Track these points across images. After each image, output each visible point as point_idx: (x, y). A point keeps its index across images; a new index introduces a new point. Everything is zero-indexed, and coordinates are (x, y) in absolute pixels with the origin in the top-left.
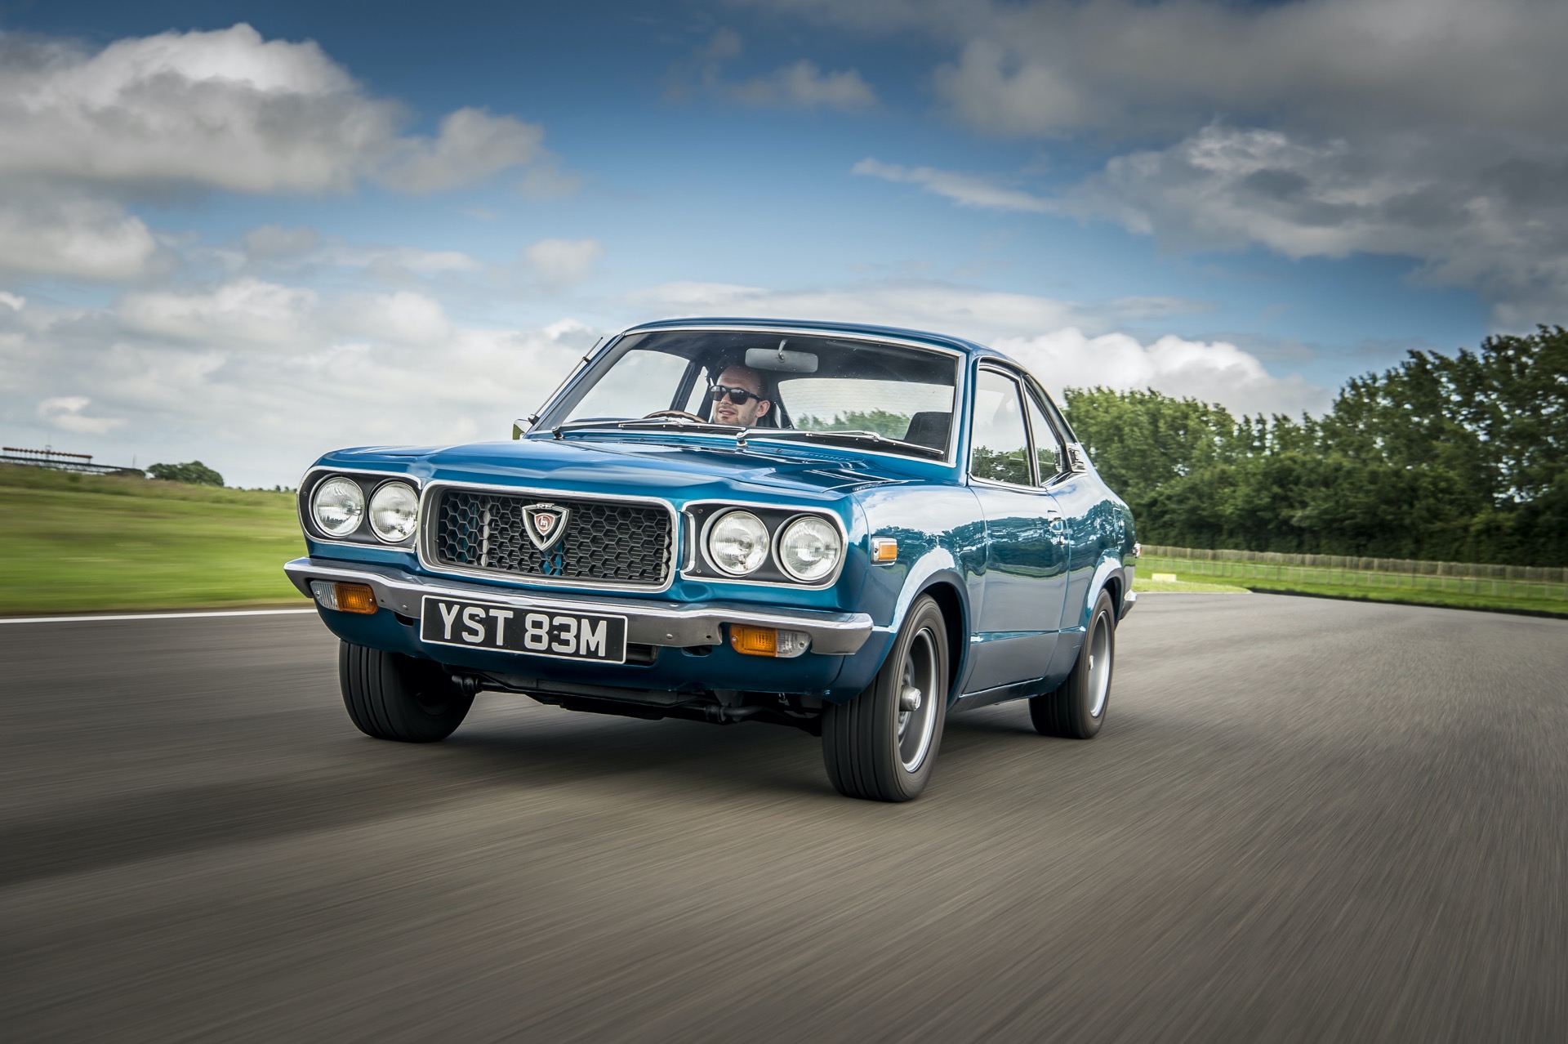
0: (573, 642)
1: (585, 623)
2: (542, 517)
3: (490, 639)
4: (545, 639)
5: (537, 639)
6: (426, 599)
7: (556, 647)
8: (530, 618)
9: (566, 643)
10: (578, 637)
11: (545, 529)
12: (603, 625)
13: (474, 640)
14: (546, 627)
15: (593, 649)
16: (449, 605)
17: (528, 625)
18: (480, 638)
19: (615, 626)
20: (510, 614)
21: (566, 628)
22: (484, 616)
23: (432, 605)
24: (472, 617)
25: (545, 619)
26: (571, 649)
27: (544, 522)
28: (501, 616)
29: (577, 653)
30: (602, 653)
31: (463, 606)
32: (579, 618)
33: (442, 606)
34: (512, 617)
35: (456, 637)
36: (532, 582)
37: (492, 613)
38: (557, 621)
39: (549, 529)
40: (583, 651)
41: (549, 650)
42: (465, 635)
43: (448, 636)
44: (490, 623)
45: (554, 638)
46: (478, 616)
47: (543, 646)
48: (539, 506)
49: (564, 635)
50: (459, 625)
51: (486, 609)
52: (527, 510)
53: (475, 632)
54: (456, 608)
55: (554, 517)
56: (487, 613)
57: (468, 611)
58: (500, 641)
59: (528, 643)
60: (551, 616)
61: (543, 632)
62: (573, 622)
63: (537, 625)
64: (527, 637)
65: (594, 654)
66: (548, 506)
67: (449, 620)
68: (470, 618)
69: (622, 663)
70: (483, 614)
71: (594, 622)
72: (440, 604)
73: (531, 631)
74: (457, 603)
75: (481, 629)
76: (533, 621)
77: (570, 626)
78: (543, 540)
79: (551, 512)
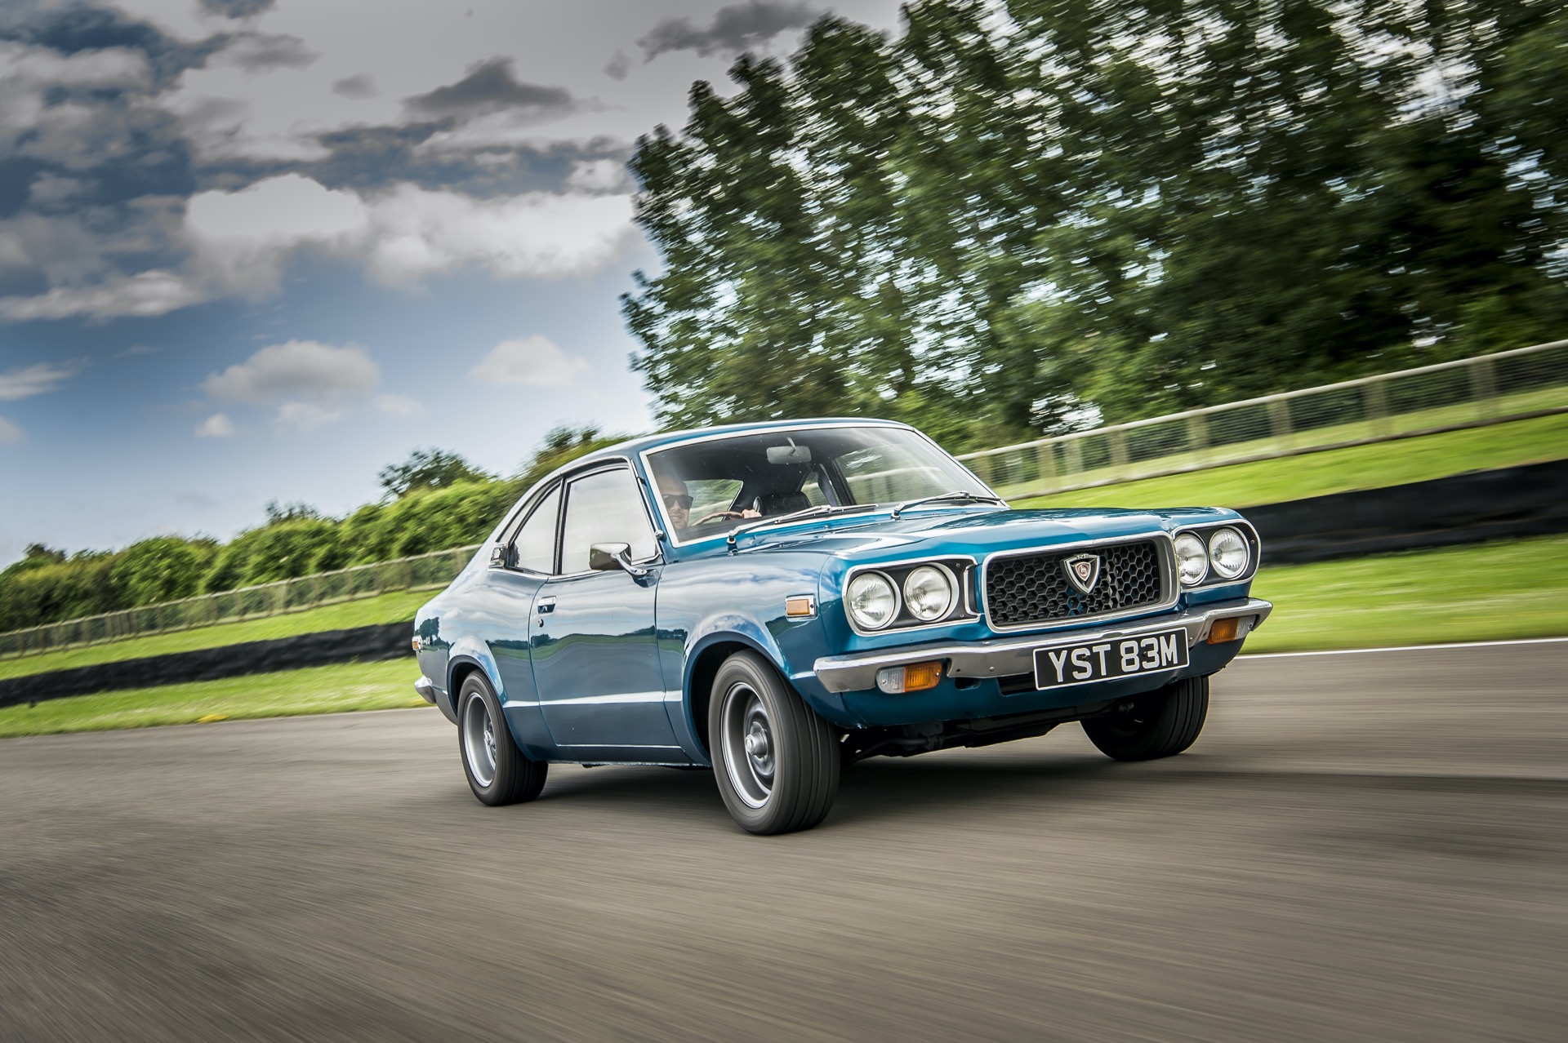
0: (1157, 657)
1: (1162, 639)
2: (1081, 566)
4: (1137, 660)
5: (1130, 662)
6: (1036, 652)
7: (1146, 665)
8: (1123, 646)
9: (1152, 659)
10: (1159, 653)
11: (1085, 575)
12: (1173, 637)
13: (1083, 677)
14: (1136, 651)
15: (1170, 660)
16: (1058, 653)
17: (1123, 652)
18: (1089, 673)
19: (1180, 635)
20: (1108, 647)
21: (1150, 647)
23: (1043, 657)
24: (1079, 657)
25: (1134, 644)
26: (1156, 664)
27: (1083, 569)
28: (1101, 650)
29: (1160, 666)
30: (1175, 662)
31: (1070, 650)
32: (1157, 637)
33: (1052, 655)
34: (1109, 649)
35: (1068, 677)
36: (1102, 618)
37: (1095, 649)
38: (1144, 643)
39: (1088, 574)
40: (1164, 664)
41: (1141, 669)
42: (1076, 675)
43: (1060, 679)
44: (1094, 659)
45: (1143, 656)
46: (1084, 655)
47: (1136, 666)
48: (1079, 557)
49: (1150, 654)
50: (1069, 668)
51: (1089, 647)
52: (1066, 564)
53: (1084, 670)
54: (1064, 654)
55: (1089, 563)
56: (1091, 650)
57: (1075, 653)
58: (1104, 673)
59: (1125, 668)
60: (1139, 640)
61: (1134, 655)
62: (1154, 641)
63: (1129, 650)
64: (1123, 663)
65: (1170, 664)
66: (1085, 556)
67: (1059, 665)
68: (1078, 659)
69: (1187, 665)
70: (1088, 653)
71: (1167, 636)
72: (1050, 654)
73: (1125, 657)
74: (1064, 649)
75: (1087, 665)
76: (1126, 649)
77: (1153, 645)
78: (1087, 583)
79: (1087, 560)
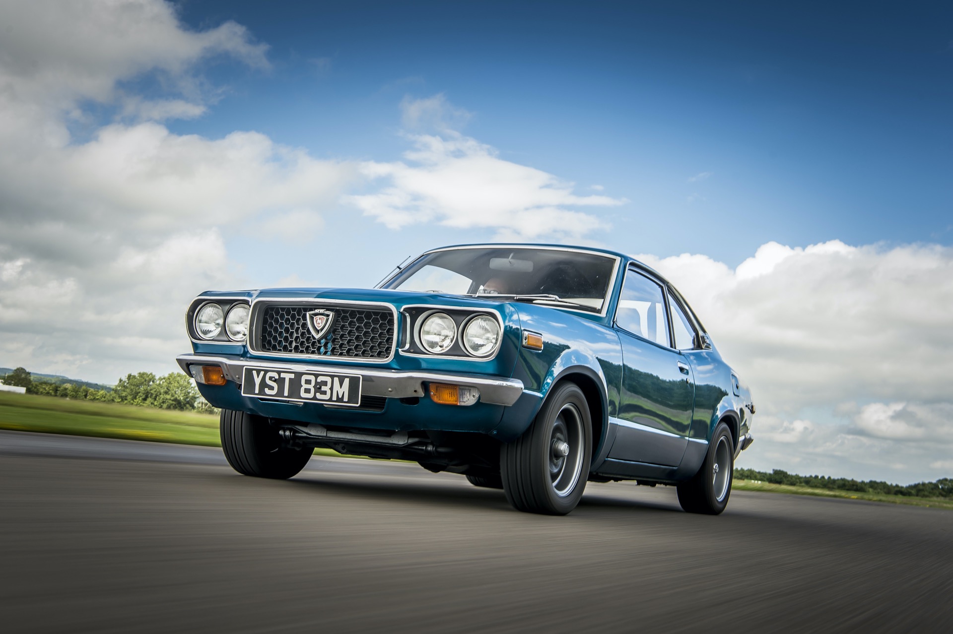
0: (329, 392)
1: (336, 380)
2: (318, 318)
3: (280, 392)
4: (313, 390)
5: (307, 391)
6: (246, 368)
7: (319, 396)
8: (304, 378)
9: (325, 393)
10: (331, 389)
11: (319, 325)
12: (347, 381)
13: (271, 393)
14: (313, 383)
15: (340, 397)
16: (258, 372)
17: (303, 382)
18: (274, 392)
19: (354, 381)
20: (292, 376)
21: (325, 383)
23: (249, 371)
24: (271, 378)
25: (312, 378)
26: (327, 397)
27: (319, 321)
28: (288, 377)
29: (330, 400)
30: (346, 399)
31: (266, 372)
32: (332, 377)
33: (254, 373)
35: (262, 391)
36: (310, 358)
37: (283, 375)
38: (320, 379)
40: (334, 398)
41: (315, 398)
42: (267, 391)
43: (257, 391)
44: (280, 382)
45: (318, 389)
46: (274, 377)
47: (311, 395)
48: (317, 311)
49: (324, 388)
50: (263, 385)
51: (279, 373)
52: (310, 314)
53: (272, 388)
54: (262, 373)
55: (325, 318)
56: (279, 375)
57: (269, 374)
58: (286, 394)
59: (303, 394)
60: (316, 376)
61: (311, 387)
62: (329, 379)
63: (308, 382)
64: (302, 390)
65: (340, 400)
66: (322, 311)
67: (258, 381)
68: (269, 379)
69: (357, 405)
71: (341, 379)
72: (253, 371)
73: (305, 386)
74: (263, 370)
75: (275, 385)
76: (306, 380)
77: (327, 382)
78: (318, 331)
79: (323, 314)
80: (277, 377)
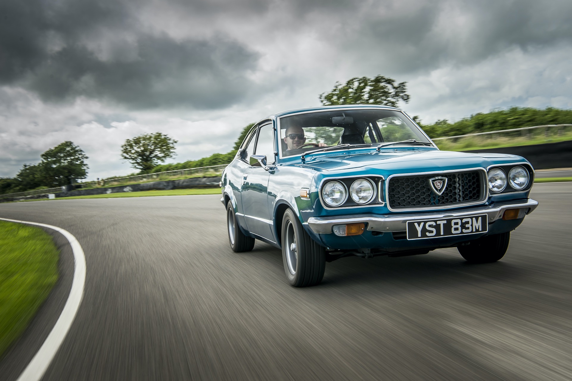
0: (471, 227)
1: (474, 219)
2: (437, 182)
3: (438, 233)
4: (460, 228)
5: (456, 229)
6: (408, 223)
7: (464, 231)
8: (453, 222)
9: (468, 228)
10: (472, 225)
11: (439, 187)
12: (480, 218)
13: (431, 235)
14: (460, 224)
15: (477, 229)
16: (419, 223)
18: (434, 234)
19: (484, 218)
20: (445, 222)
21: (467, 223)
22: (435, 225)
23: (411, 225)
24: (430, 226)
25: (459, 221)
26: (470, 230)
27: (439, 184)
28: (442, 223)
29: (472, 232)
30: (480, 230)
31: (425, 223)
32: (472, 218)
33: (416, 224)
34: (446, 223)
35: (424, 235)
37: (438, 222)
38: (464, 221)
39: (440, 186)
40: (474, 230)
41: (462, 232)
42: (427, 234)
43: (419, 235)
44: (437, 227)
45: (463, 226)
46: (433, 225)
47: (459, 231)
48: (436, 178)
49: (467, 226)
50: (424, 230)
51: (436, 221)
52: (431, 181)
53: (432, 232)
54: (422, 224)
55: (442, 182)
56: (436, 223)
57: (428, 224)
58: (442, 233)
59: (453, 231)
60: (461, 219)
61: (459, 226)
62: (469, 220)
63: (456, 224)
64: (453, 229)
65: (477, 230)
66: (440, 178)
67: (419, 229)
69: (487, 232)
71: (477, 218)
73: (454, 227)
74: (422, 222)
75: (434, 230)
76: (454, 223)
77: (469, 221)
78: (440, 191)
79: (441, 180)
80: (434, 224)
